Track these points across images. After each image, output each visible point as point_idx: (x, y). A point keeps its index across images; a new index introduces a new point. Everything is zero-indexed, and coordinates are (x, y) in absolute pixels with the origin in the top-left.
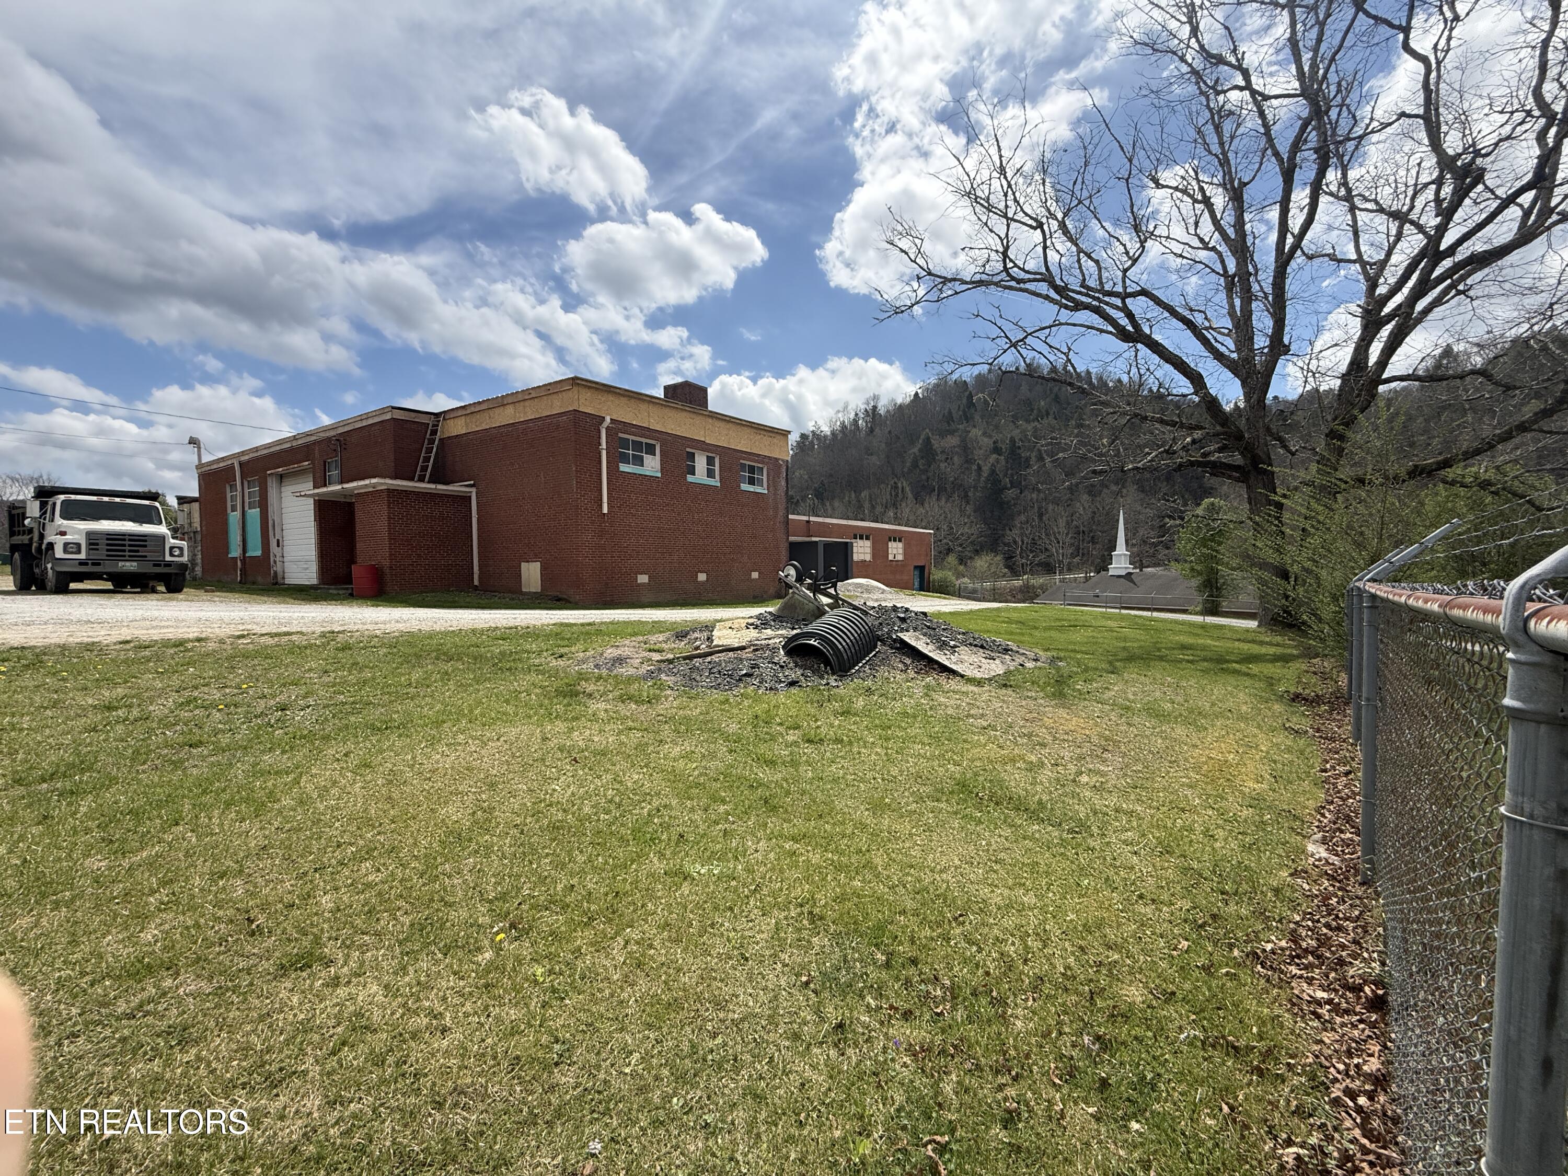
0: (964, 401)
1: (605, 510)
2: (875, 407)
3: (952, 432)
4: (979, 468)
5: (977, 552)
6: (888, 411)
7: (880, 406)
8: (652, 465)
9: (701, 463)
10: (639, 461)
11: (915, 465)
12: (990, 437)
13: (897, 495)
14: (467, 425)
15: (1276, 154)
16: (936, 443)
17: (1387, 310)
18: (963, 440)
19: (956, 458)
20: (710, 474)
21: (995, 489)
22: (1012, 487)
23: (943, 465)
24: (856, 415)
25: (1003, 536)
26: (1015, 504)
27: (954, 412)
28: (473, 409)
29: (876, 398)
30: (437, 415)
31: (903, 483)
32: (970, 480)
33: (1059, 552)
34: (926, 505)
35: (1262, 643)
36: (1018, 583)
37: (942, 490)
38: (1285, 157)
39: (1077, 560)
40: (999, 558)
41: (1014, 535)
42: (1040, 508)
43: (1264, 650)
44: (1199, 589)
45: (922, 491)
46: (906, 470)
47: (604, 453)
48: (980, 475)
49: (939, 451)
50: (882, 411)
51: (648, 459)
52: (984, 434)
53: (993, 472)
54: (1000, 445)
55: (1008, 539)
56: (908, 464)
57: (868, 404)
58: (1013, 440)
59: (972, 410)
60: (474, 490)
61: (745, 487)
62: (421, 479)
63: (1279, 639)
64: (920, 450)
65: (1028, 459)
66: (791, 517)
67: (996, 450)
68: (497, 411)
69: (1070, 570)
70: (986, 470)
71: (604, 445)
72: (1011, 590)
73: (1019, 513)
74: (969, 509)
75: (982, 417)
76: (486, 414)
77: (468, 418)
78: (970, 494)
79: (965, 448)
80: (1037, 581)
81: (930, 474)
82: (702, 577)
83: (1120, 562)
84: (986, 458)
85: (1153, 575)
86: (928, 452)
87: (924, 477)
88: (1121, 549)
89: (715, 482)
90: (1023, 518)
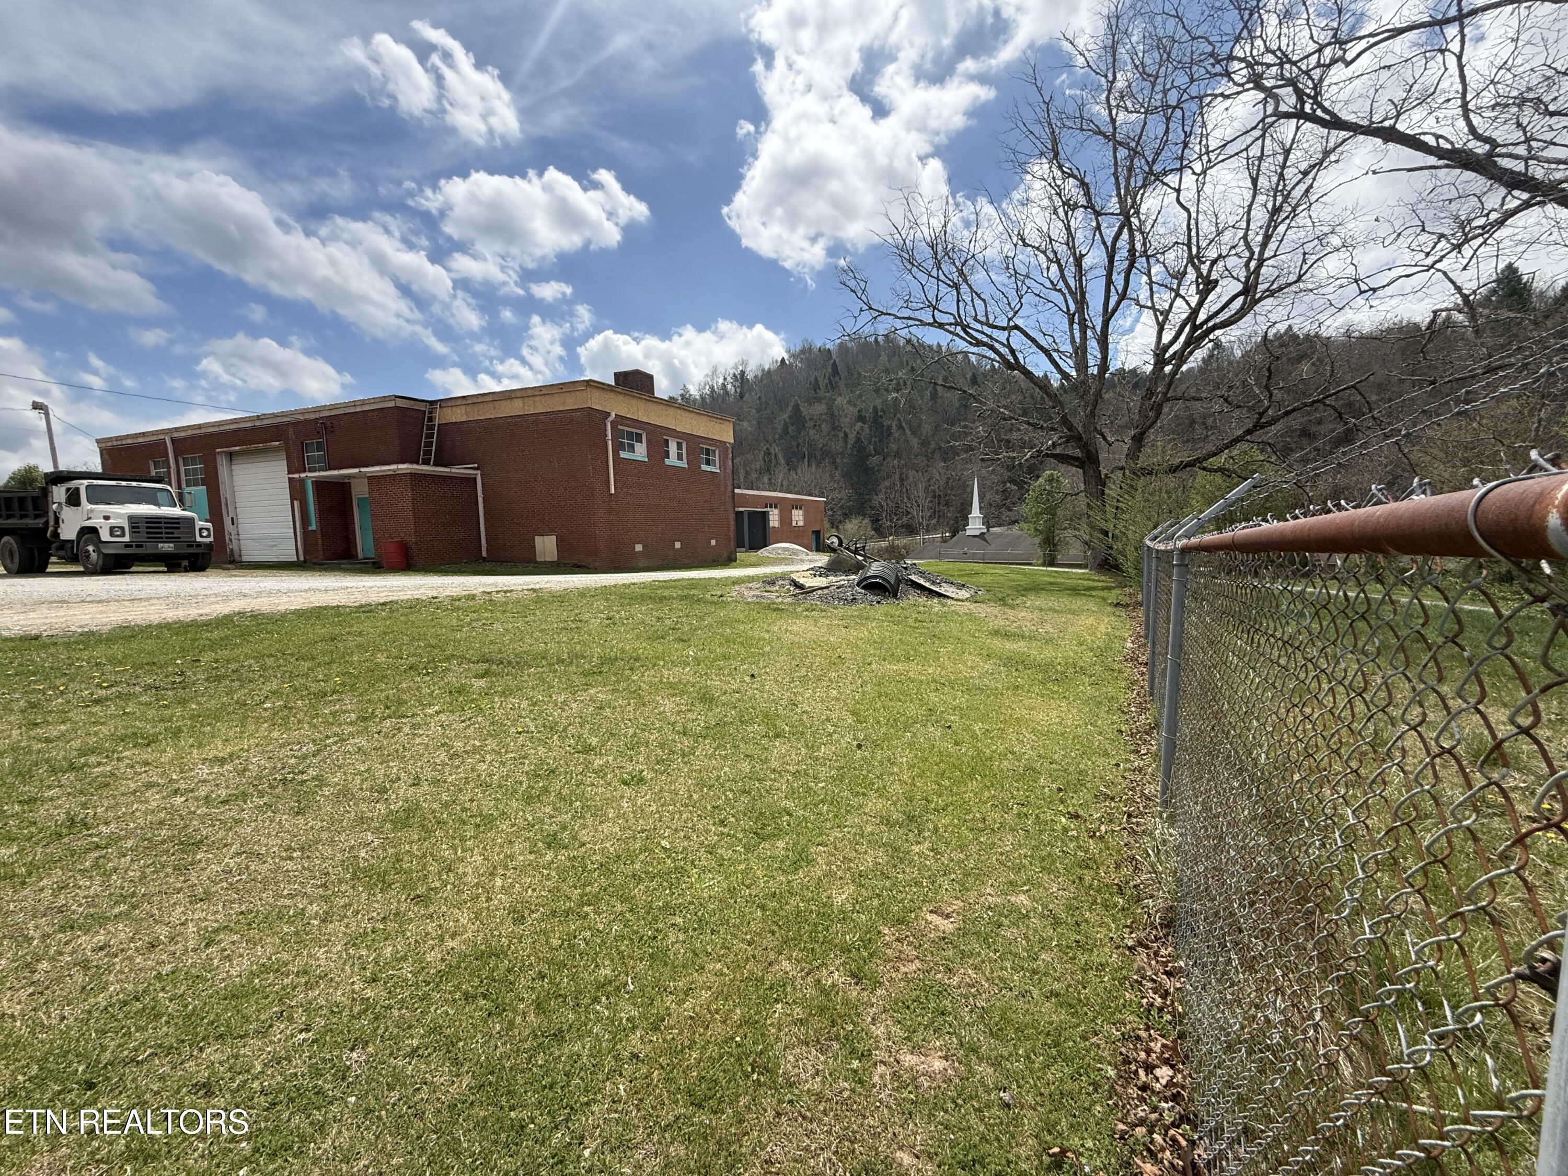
0: (830, 370)
1: (613, 491)
2: (743, 373)
3: (819, 400)
4: (846, 435)
5: (846, 516)
6: (756, 377)
7: (748, 370)
8: (640, 452)
9: (673, 448)
10: (632, 449)
11: (786, 431)
12: (855, 406)
13: (770, 461)
14: (467, 414)
15: (1104, 243)
16: (805, 410)
17: (1167, 355)
18: (830, 407)
19: (823, 426)
20: (680, 457)
21: (861, 455)
22: (876, 453)
23: (812, 432)
24: (725, 379)
25: (870, 500)
26: (879, 471)
27: (820, 379)
28: (475, 400)
29: (744, 363)
30: (432, 403)
31: (775, 449)
32: (837, 446)
33: (919, 515)
34: (799, 472)
35: (1094, 580)
36: (884, 544)
37: (812, 456)
38: (1109, 244)
39: (934, 521)
40: (866, 521)
41: (878, 499)
42: (901, 474)
43: (1096, 584)
44: (1040, 545)
45: (794, 458)
46: (777, 436)
47: (610, 443)
48: (846, 442)
49: (807, 418)
50: (750, 376)
51: (637, 446)
52: (849, 402)
53: (858, 440)
54: (864, 414)
55: (875, 503)
56: (779, 431)
57: (737, 368)
58: (875, 408)
59: (837, 379)
60: (479, 472)
61: (704, 467)
62: (426, 462)
63: (1103, 578)
64: (790, 417)
65: (889, 427)
66: (736, 491)
67: (861, 419)
68: (503, 403)
69: (928, 531)
70: (852, 436)
71: (610, 437)
72: (879, 551)
73: (884, 479)
74: (837, 475)
75: (847, 385)
76: (491, 405)
77: (469, 408)
78: (838, 460)
79: (832, 416)
80: (902, 541)
81: (801, 441)
82: (678, 545)
83: (975, 525)
84: (852, 426)
85: (1001, 535)
86: (797, 418)
87: (794, 444)
88: (976, 512)
89: (684, 464)
90: (887, 483)
